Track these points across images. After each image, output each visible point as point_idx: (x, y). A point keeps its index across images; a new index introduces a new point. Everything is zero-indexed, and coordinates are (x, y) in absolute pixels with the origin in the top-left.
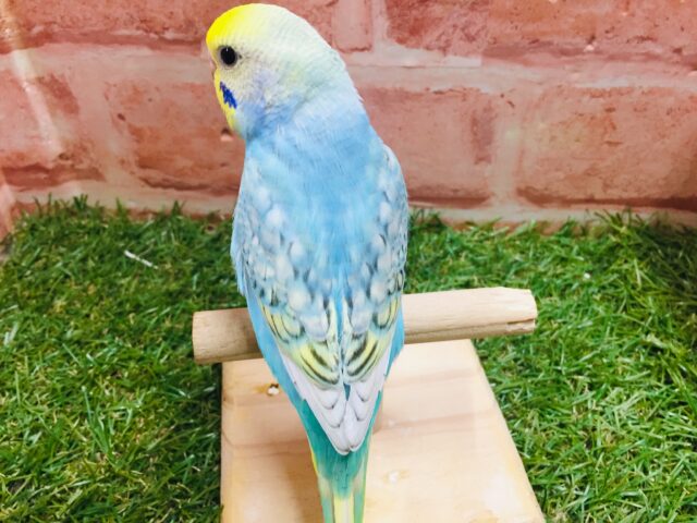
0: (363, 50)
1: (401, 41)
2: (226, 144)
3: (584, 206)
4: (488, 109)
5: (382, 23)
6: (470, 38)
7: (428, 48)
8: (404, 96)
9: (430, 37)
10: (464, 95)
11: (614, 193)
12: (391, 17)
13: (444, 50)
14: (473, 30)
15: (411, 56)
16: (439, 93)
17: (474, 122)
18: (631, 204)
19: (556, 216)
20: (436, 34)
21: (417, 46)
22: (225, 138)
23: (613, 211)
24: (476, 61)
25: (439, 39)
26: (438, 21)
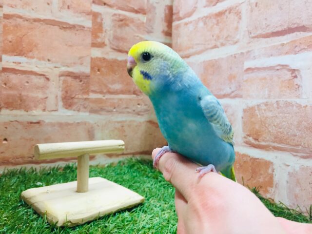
0: (55, 111)
1: (66, 108)
2: (5, 144)
3: (122, 156)
4: (92, 127)
5: (61, 104)
6: (85, 108)
7: (74, 110)
8: (68, 124)
9: (74, 107)
10: (85, 123)
11: (129, 151)
12: (63, 102)
13: (79, 111)
14: (86, 106)
15: (69, 113)
16: (78, 123)
17: (89, 131)
18: (134, 154)
19: (115, 160)
20: (76, 107)
21: (71, 110)
22: (5, 142)
23: (130, 156)
24: (87, 114)
25: (77, 108)
26: (76, 103)
